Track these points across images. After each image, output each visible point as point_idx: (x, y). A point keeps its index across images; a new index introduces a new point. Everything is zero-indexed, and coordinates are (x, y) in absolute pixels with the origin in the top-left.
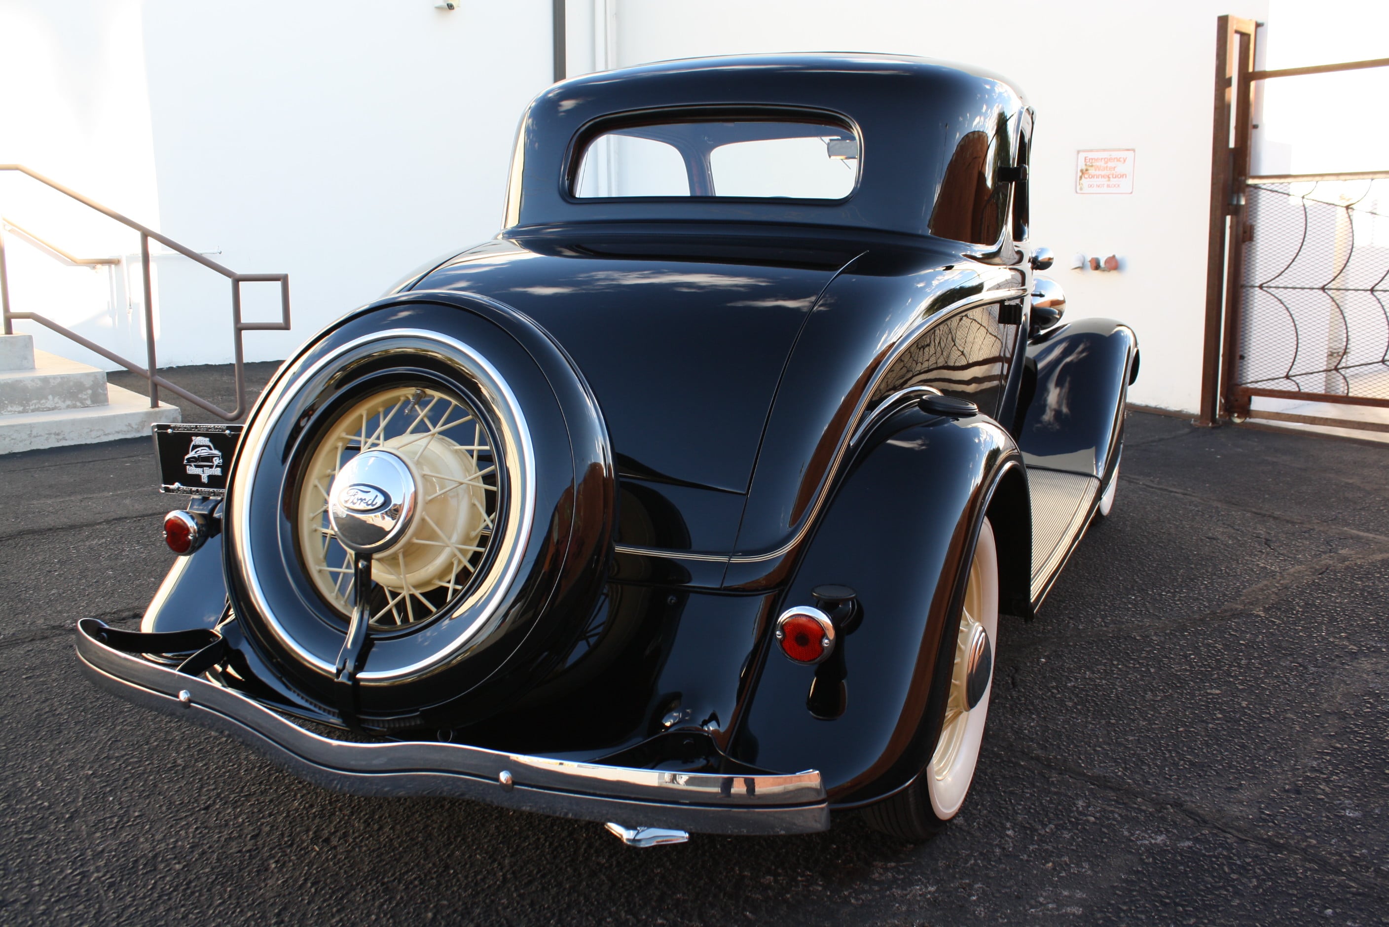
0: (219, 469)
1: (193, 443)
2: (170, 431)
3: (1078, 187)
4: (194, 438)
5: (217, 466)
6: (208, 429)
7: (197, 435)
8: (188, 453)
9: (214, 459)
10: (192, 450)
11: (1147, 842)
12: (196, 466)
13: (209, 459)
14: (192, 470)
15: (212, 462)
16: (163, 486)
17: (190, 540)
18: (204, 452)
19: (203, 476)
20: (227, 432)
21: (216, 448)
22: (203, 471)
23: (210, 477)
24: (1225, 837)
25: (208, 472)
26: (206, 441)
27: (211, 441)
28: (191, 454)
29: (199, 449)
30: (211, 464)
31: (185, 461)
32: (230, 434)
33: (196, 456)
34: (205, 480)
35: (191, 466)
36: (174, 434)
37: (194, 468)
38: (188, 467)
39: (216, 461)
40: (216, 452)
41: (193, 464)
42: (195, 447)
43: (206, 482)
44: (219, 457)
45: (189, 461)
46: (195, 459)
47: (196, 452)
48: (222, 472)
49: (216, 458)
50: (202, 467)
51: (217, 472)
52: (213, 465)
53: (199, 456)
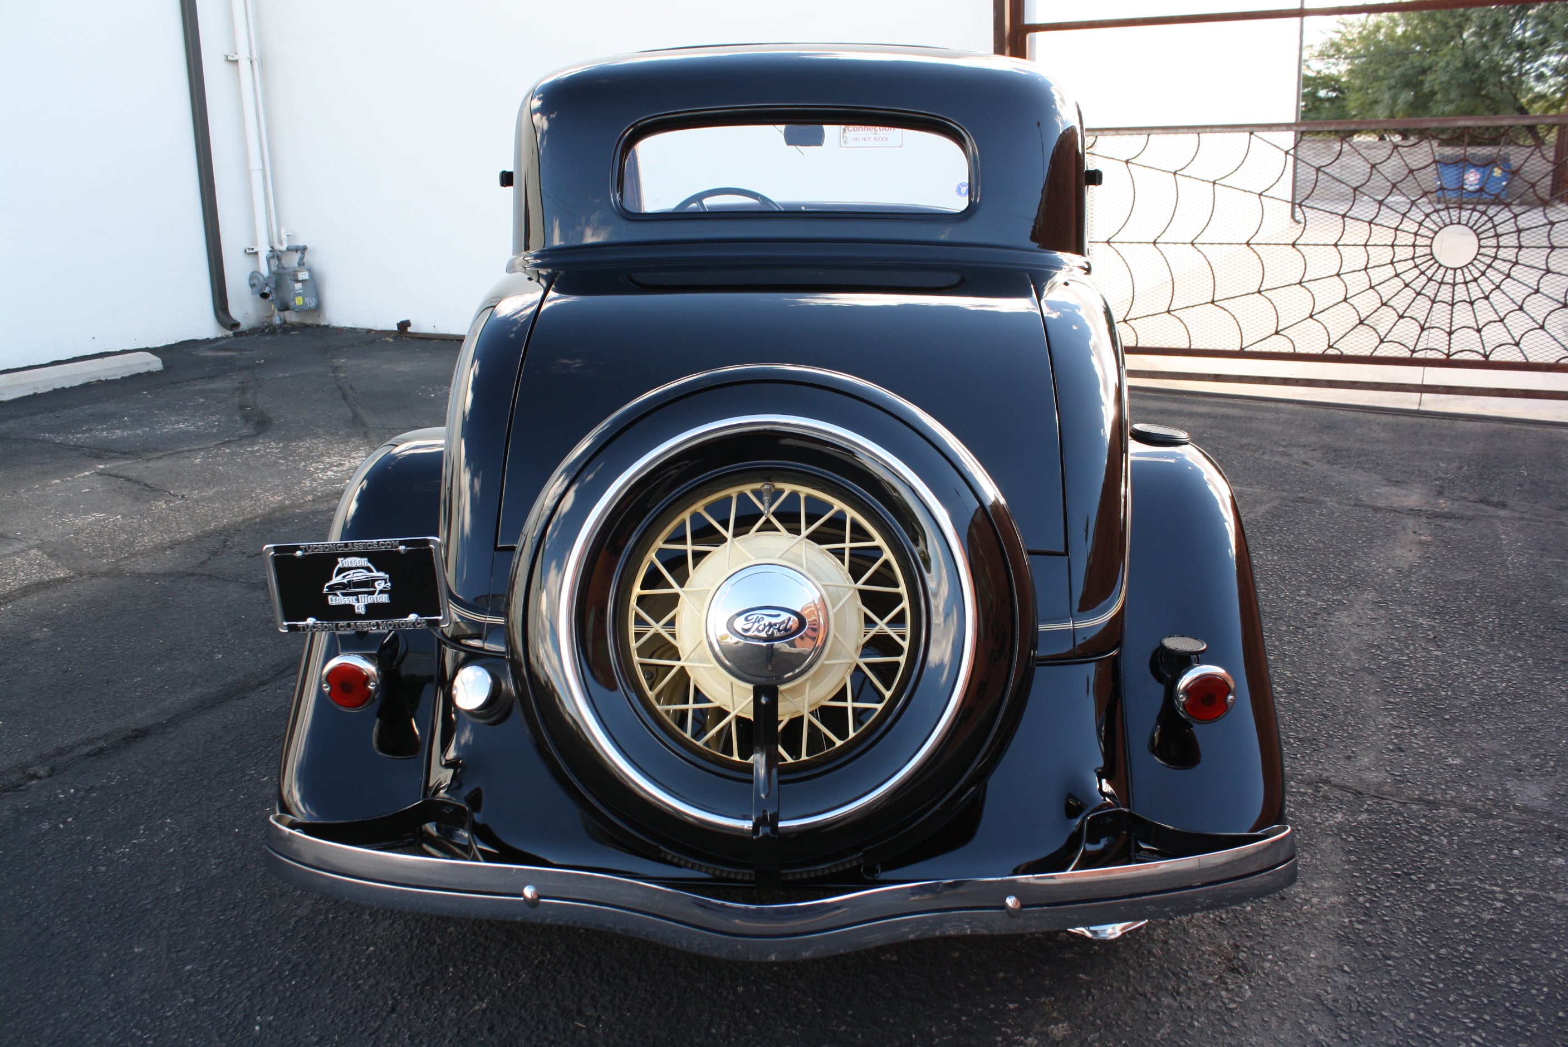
0: (385, 596)
1: (340, 565)
2: (299, 553)
3: (842, 141)
4: (340, 560)
5: (381, 592)
6: (365, 545)
7: (346, 555)
8: (331, 579)
9: (376, 583)
10: (337, 575)
11: (1332, 822)
12: (344, 595)
13: (369, 583)
14: (334, 600)
15: (373, 586)
16: (285, 623)
17: (370, 690)
18: (358, 576)
19: (356, 605)
20: (402, 548)
21: (378, 570)
22: (358, 600)
23: (368, 607)
24: (1388, 804)
25: (365, 600)
26: (364, 562)
27: (370, 561)
28: (336, 580)
29: (351, 572)
30: (371, 589)
31: (325, 590)
32: (405, 550)
33: (345, 581)
34: (360, 609)
35: (336, 595)
36: (304, 558)
37: (341, 597)
38: (330, 597)
39: (380, 586)
40: (376, 574)
41: (338, 592)
42: (341, 571)
43: (363, 613)
44: (385, 580)
45: (332, 588)
46: (342, 586)
47: (344, 577)
48: (390, 598)
49: (380, 582)
50: (356, 594)
51: (384, 598)
52: (375, 591)
53: (349, 582)
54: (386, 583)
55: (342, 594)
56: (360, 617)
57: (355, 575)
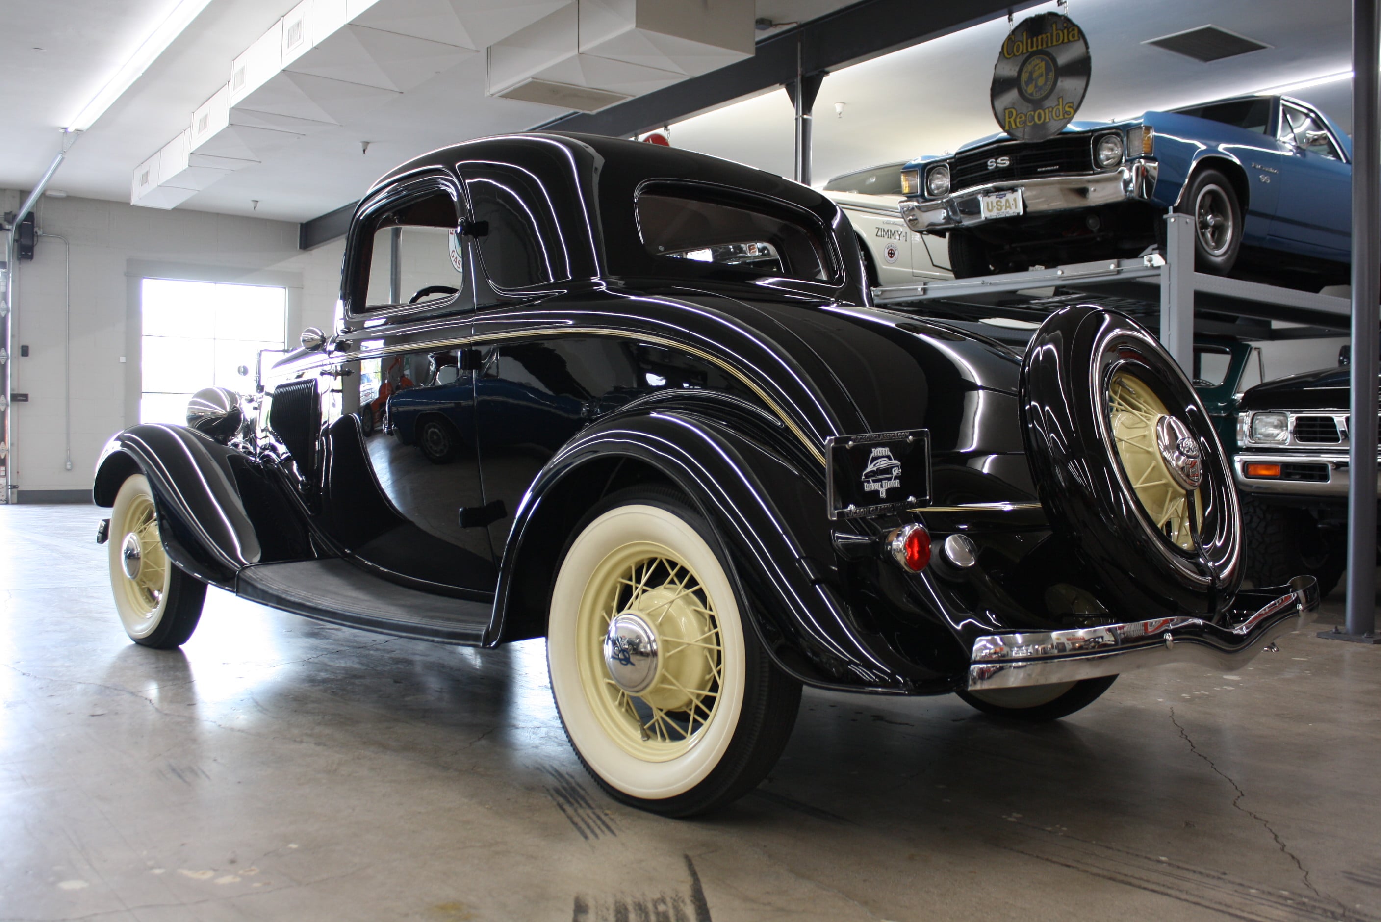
0: (898, 481)
1: (872, 455)
2: (850, 443)
4: (873, 450)
5: (896, 478)
7: (877, 445)
8: (866, 467)
9: (893, 470)
10: (870, 465)
12: (874, 481)
13: (888, 470)
14: (867, 487)
15: (891, 473)
18: (882, 464)
19: (881, 490)
20: (911, 438)
22: (882, 485)
23: (889, 491)
25: (887, 485)
26: (888, 451)
28: (870, 468)
29: (879, 461)
30: (890, 476)
31: (863, 477)
32: (911, 441)
33: (875, 469)
34: (883, 495)
35: (869, 482)
37: (872, 484)
38: (865, 484)
39: (895, 472)
40: (893, 462)
41: (870, 480)
43: (885, 497)
44: (898, 467)
45: (867, 476)
46: (873, 473)
47: (875, 465)
48: (901, 483)
49: (895, 468)
50: (880, 480)
51: (896, 483)
52: (892, 477)
53: (877, 469)
54: (899, 469)
55: (873, 481)
56: (882, 501)
57: (882, 463)
